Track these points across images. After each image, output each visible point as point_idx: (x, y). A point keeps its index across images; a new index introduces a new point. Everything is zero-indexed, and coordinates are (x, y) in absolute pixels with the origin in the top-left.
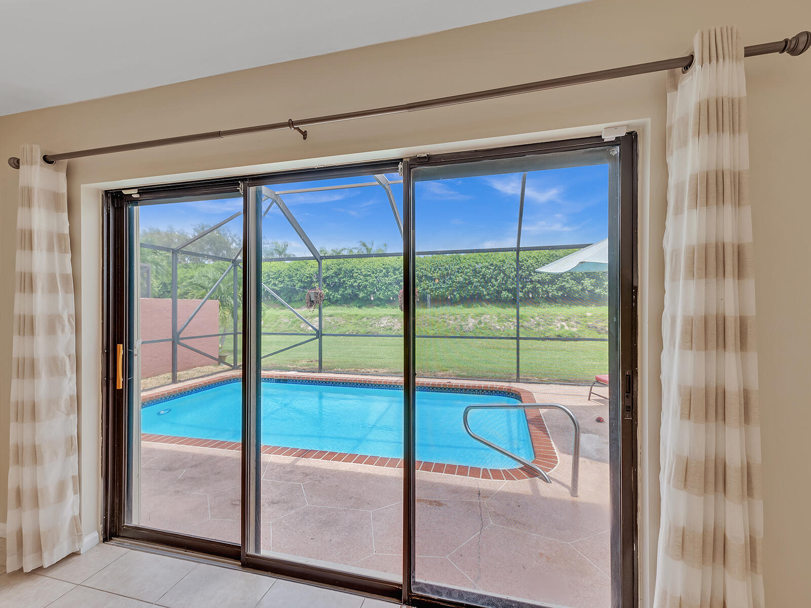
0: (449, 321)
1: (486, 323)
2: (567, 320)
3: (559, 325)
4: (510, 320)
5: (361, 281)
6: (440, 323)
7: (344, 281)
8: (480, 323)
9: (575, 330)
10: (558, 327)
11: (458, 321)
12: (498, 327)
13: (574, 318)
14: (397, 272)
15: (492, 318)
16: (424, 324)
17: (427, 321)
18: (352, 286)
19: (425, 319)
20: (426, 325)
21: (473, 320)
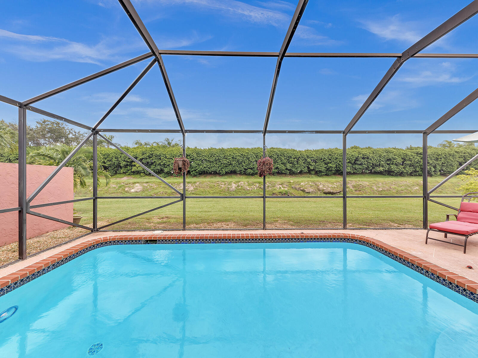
0: (222, 186)
1: (242, 186)
2: (282, 184)
3: (278, 187)
4: (254, 184)
5: (165, 162)
6: (216, 187)
7: (155, 161)
8: (238, 186)
9: (286, 189)
10: (278, 188)
11: (227, 185)
12: (248, 189)
13: (285, 183)
14: (188, 157)
15: (245, 184)
16: (207, 187)
17: (209, 186)
18: (160, 164)
19: (207, 184)
20: (208, 187)
21: (235, 185)
